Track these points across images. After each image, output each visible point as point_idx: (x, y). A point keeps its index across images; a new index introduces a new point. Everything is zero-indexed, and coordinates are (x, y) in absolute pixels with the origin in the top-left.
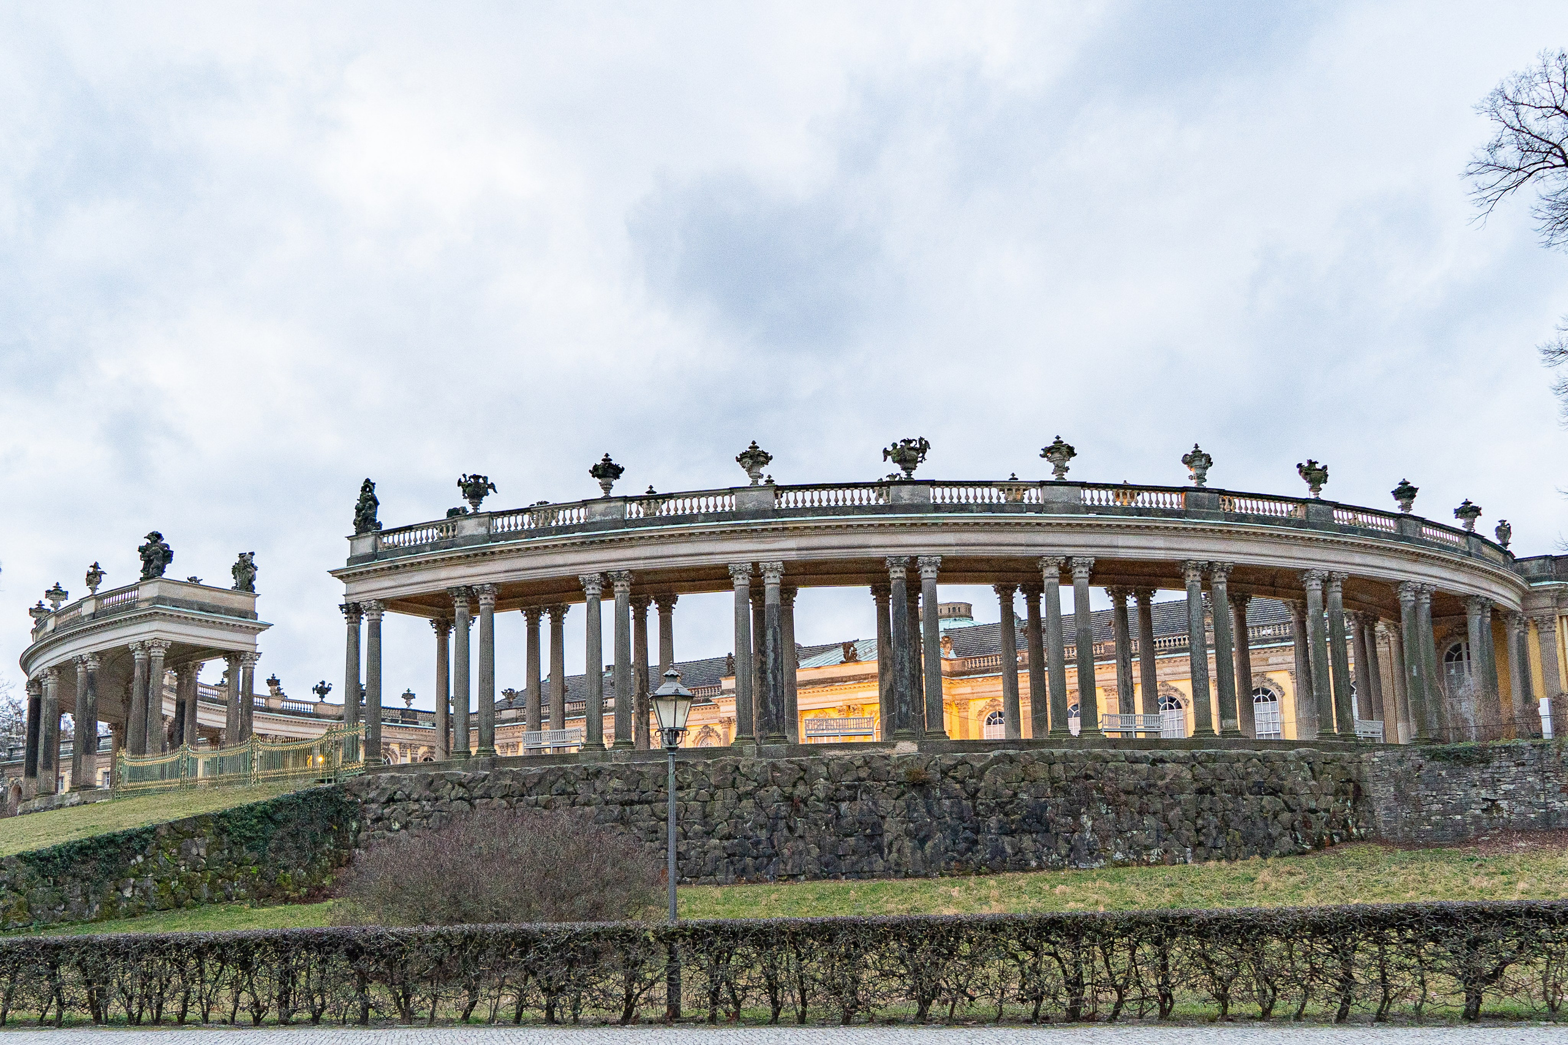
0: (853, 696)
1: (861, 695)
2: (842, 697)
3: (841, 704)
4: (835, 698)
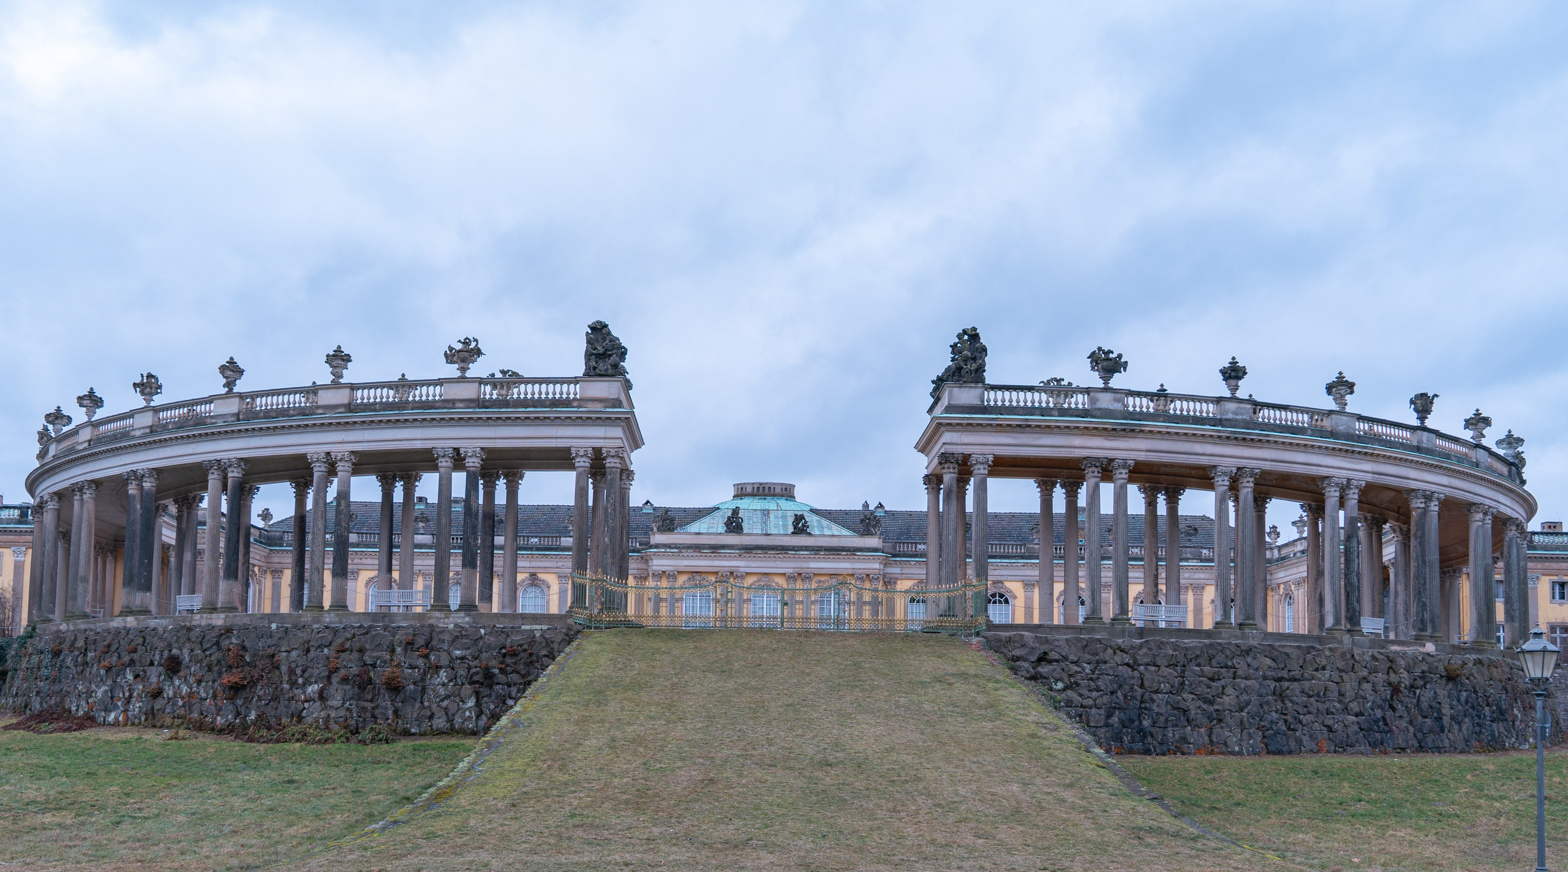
0: (805, 565)
1: (813, 565)
2: (793, 565)
3: (791, 571)
4: (785, 564)
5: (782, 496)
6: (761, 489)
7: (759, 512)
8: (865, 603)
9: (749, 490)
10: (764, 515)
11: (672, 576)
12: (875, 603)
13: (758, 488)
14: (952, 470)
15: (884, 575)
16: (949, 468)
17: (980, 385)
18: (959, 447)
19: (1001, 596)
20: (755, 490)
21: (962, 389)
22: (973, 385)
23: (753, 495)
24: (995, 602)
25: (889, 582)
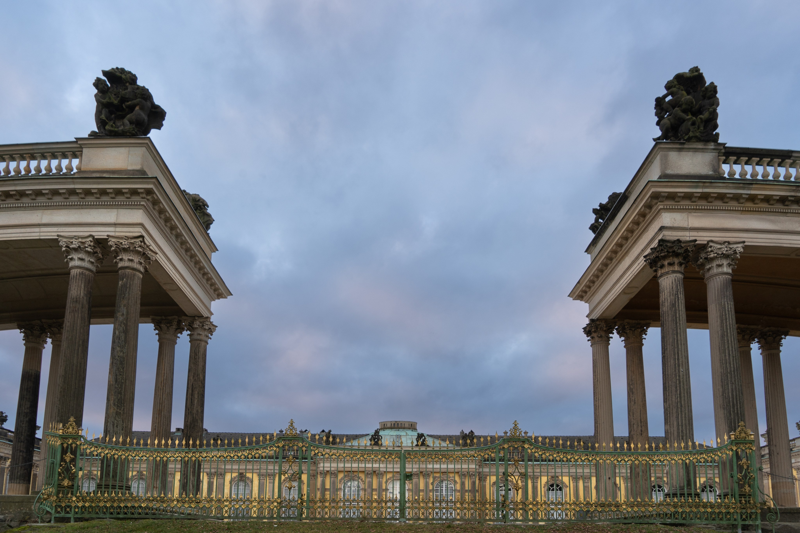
5: (409, 429)
6: (396, 425)
7: (394, 437)
8: (466, 491)
9: (389, 425)
10: (397, 438)
11: (334, 474)
12: (473, 490)
13: (394, 424)
14: (676, 268)
15: (479, 473)
16: (670, 264)
17: (712, 146)
18: (687, 233)
19: (557, 486)
20: (393, 425)
21: (683, 153)
22: (700, 146)
23: (391, 428)
24: (553, 490)
25: (482, 478)
